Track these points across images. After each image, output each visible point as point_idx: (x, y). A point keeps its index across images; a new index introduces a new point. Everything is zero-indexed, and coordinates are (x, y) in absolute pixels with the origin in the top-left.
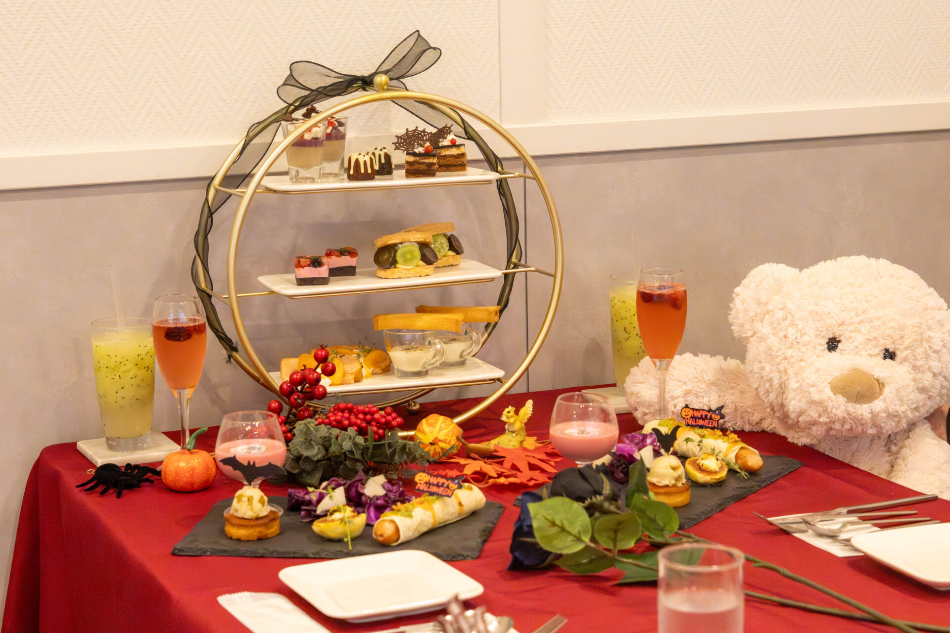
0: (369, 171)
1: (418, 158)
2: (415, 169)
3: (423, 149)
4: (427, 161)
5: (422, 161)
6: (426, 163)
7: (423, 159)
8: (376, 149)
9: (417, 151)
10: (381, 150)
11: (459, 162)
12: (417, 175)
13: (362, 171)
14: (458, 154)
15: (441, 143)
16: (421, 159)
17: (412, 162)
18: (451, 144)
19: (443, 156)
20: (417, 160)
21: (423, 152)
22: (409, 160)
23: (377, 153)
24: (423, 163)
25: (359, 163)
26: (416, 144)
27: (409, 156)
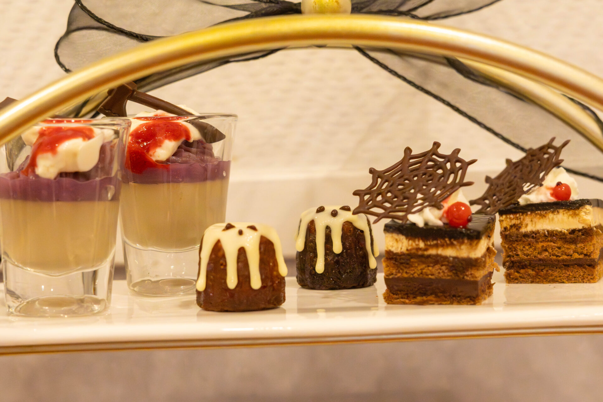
0: (256, 283)
1: (422, 245)
2: (413, 279)
3: (439, 213)
4: (450, 252)
5: (433, 252)
6: (446, 258)
7: (437, 246)
8: (321, 210)
9: (417, 219)
10: (334, 214)
11: (576, 256)
12: (419, 299)
13: (232, 281)
14: (573, 231)
15: (524, 196)
16: (432, 246)
17: (403, 254)
18: (552, 199)
19: (526, 235)
20: (418, 249)
21: (440, 223)
22: (394, 250)
23: (322, 221)
24: (438, 260)
25: (224, 256)
26: (419, 196)
27: (395, 236)
